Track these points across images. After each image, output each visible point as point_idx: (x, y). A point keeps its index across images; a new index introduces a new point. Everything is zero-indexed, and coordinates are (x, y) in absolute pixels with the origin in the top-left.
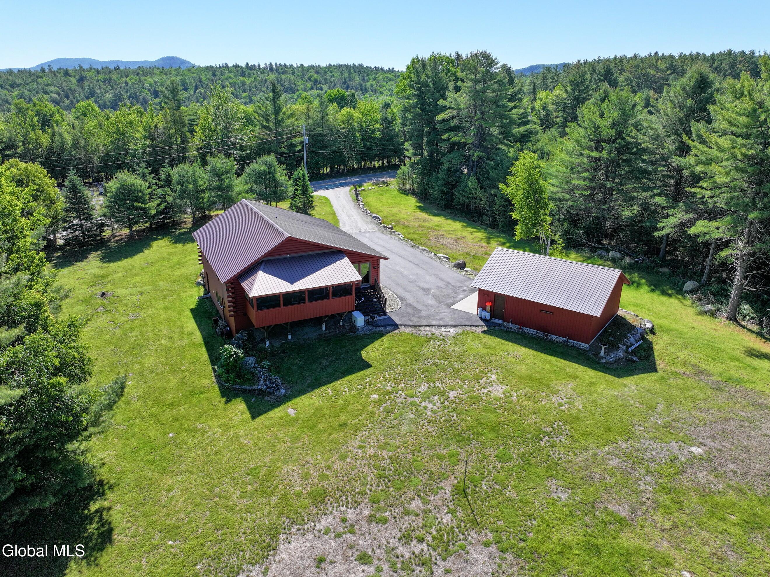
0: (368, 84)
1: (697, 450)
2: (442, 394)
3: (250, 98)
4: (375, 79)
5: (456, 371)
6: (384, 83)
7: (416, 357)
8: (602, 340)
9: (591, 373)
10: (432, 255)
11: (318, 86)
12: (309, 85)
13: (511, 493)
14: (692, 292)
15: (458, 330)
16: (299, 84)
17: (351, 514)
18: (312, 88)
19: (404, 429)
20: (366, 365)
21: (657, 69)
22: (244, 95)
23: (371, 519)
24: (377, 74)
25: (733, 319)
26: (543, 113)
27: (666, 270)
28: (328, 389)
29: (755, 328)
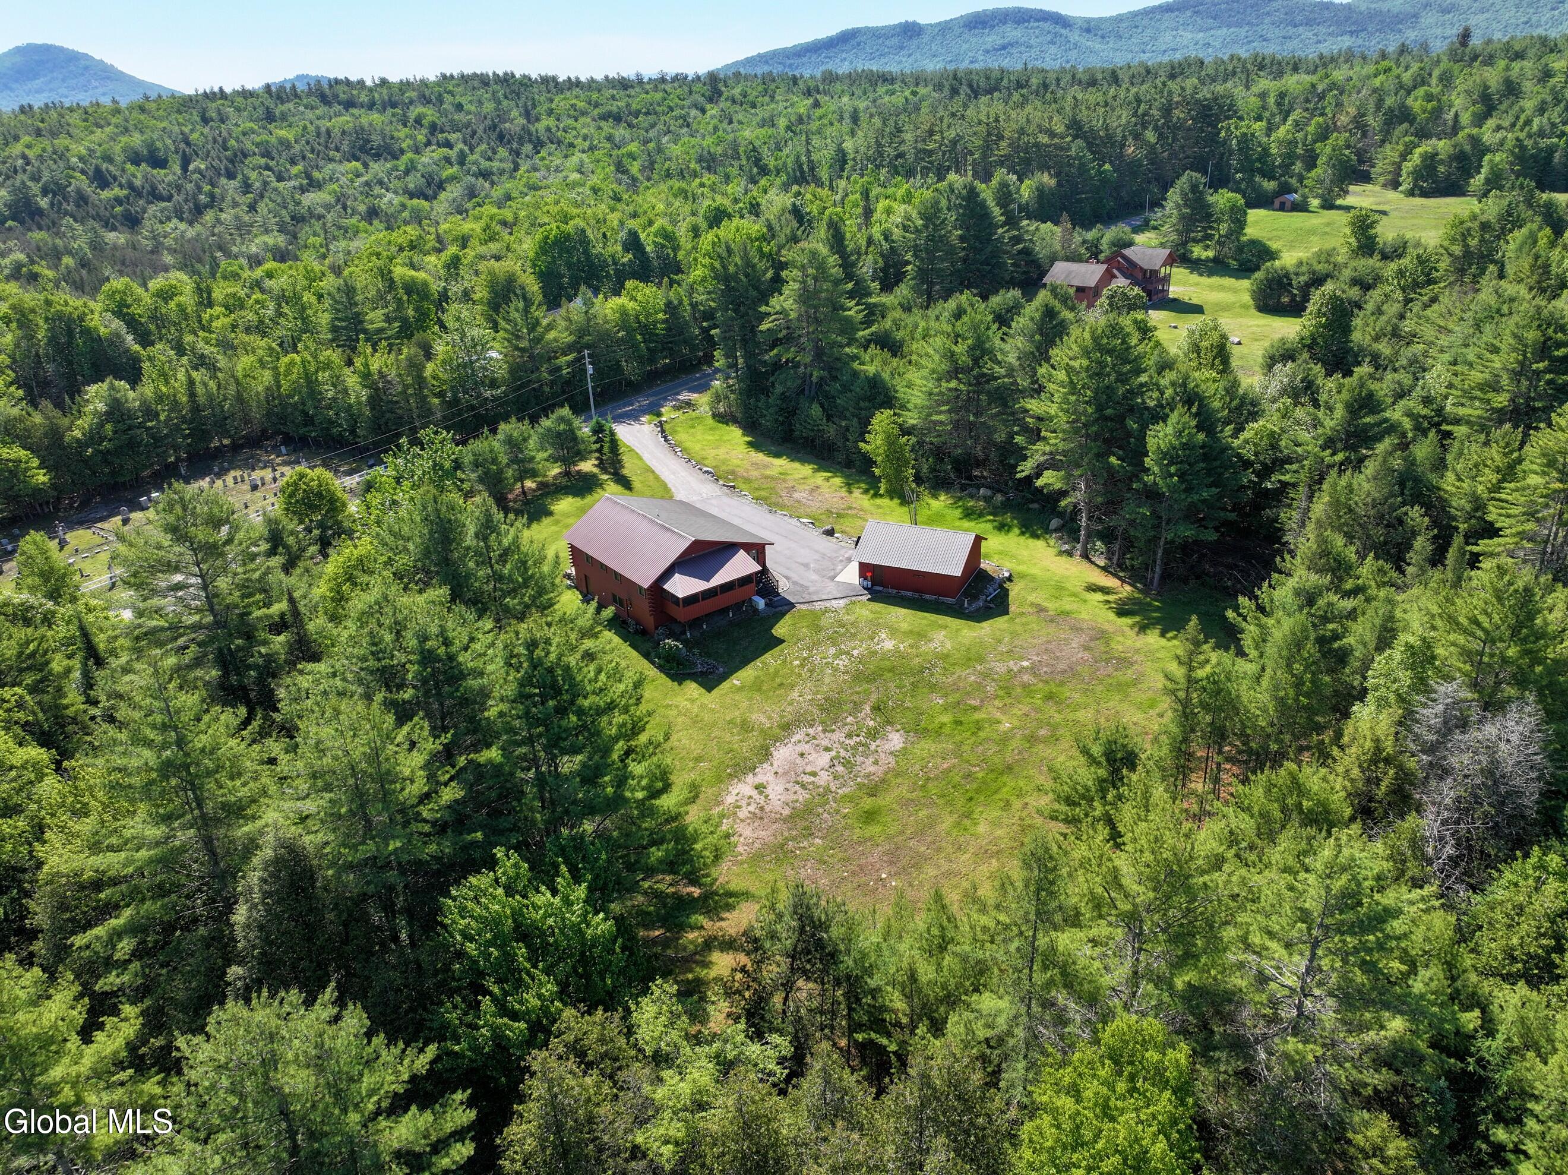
0: (541, 126)
1: (1025, 664)
2: (847, 653)
3: (308, 176)
4: (550, 112)
5: (854, 636)
6: (571, 122)
7: (818, 629)
8: (966, 594)
9: (958, 622)
10: (794, 521)
11: (441, 137)
12: (421, 138)
13: (908, 704)
14: (1056, 530)
15: (846, 601)
16: (402, 135)
17: (811, 731)
18: (428, 143)
19: (827, 680)
20: (781, 641)
21: (1052, 134)
22: (295, 170)
23: (824, 731)
24: (551, 101)
25: (1086, 556)
26: (886, 246)
27: (1035, 506)
28: (758, 663)
29: (1102, 562)
